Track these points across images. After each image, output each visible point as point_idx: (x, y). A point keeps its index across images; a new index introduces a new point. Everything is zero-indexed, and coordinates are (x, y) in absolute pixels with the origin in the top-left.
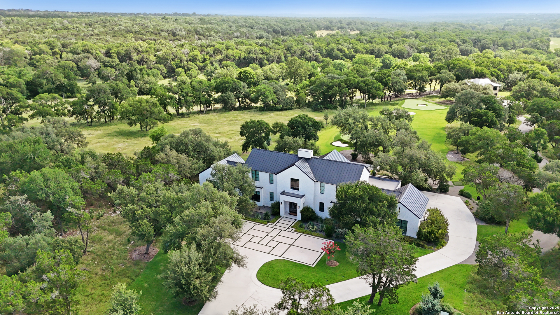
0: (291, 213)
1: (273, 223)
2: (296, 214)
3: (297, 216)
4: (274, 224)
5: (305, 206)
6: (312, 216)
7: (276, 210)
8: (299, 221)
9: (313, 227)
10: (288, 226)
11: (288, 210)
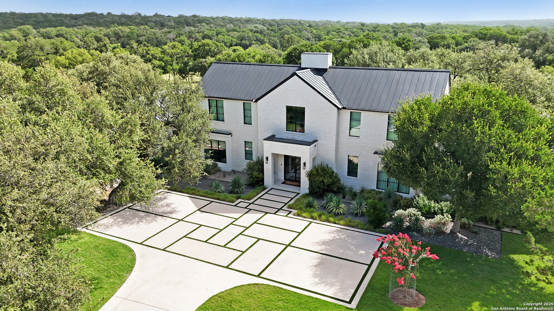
0: (288, 182)
1: (249, 200)
2: (297, 184)
3: (300, 186)
4: (251, 201)
5: (318, 163)
6: (333, 183)
7: (256, 174)
8: (305, 196)
9: (337, 207)
10: (280, 206)
11: (282, 176)
